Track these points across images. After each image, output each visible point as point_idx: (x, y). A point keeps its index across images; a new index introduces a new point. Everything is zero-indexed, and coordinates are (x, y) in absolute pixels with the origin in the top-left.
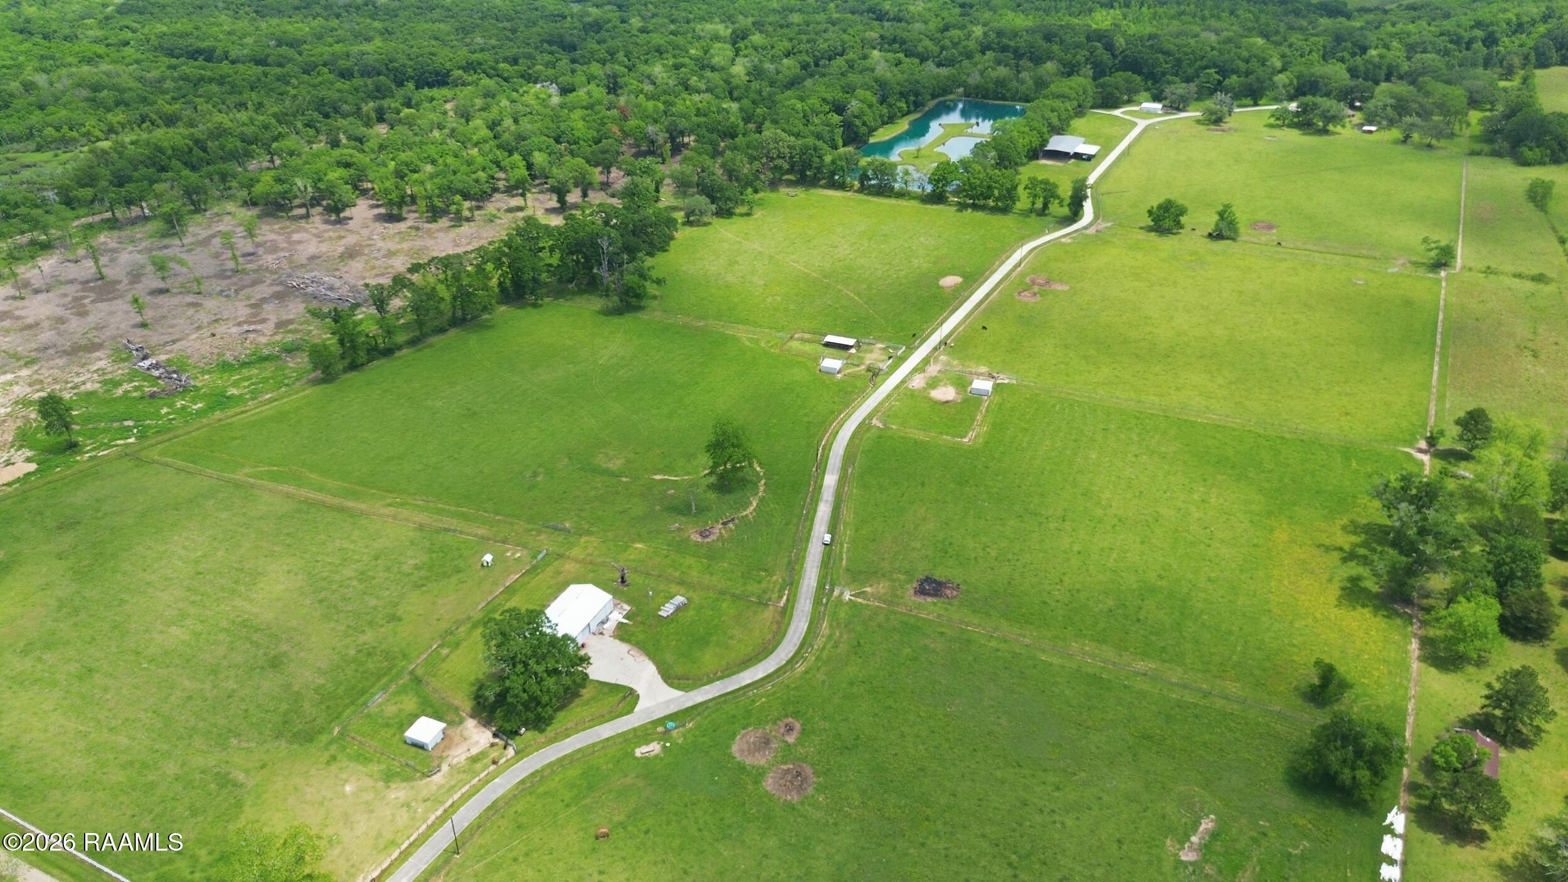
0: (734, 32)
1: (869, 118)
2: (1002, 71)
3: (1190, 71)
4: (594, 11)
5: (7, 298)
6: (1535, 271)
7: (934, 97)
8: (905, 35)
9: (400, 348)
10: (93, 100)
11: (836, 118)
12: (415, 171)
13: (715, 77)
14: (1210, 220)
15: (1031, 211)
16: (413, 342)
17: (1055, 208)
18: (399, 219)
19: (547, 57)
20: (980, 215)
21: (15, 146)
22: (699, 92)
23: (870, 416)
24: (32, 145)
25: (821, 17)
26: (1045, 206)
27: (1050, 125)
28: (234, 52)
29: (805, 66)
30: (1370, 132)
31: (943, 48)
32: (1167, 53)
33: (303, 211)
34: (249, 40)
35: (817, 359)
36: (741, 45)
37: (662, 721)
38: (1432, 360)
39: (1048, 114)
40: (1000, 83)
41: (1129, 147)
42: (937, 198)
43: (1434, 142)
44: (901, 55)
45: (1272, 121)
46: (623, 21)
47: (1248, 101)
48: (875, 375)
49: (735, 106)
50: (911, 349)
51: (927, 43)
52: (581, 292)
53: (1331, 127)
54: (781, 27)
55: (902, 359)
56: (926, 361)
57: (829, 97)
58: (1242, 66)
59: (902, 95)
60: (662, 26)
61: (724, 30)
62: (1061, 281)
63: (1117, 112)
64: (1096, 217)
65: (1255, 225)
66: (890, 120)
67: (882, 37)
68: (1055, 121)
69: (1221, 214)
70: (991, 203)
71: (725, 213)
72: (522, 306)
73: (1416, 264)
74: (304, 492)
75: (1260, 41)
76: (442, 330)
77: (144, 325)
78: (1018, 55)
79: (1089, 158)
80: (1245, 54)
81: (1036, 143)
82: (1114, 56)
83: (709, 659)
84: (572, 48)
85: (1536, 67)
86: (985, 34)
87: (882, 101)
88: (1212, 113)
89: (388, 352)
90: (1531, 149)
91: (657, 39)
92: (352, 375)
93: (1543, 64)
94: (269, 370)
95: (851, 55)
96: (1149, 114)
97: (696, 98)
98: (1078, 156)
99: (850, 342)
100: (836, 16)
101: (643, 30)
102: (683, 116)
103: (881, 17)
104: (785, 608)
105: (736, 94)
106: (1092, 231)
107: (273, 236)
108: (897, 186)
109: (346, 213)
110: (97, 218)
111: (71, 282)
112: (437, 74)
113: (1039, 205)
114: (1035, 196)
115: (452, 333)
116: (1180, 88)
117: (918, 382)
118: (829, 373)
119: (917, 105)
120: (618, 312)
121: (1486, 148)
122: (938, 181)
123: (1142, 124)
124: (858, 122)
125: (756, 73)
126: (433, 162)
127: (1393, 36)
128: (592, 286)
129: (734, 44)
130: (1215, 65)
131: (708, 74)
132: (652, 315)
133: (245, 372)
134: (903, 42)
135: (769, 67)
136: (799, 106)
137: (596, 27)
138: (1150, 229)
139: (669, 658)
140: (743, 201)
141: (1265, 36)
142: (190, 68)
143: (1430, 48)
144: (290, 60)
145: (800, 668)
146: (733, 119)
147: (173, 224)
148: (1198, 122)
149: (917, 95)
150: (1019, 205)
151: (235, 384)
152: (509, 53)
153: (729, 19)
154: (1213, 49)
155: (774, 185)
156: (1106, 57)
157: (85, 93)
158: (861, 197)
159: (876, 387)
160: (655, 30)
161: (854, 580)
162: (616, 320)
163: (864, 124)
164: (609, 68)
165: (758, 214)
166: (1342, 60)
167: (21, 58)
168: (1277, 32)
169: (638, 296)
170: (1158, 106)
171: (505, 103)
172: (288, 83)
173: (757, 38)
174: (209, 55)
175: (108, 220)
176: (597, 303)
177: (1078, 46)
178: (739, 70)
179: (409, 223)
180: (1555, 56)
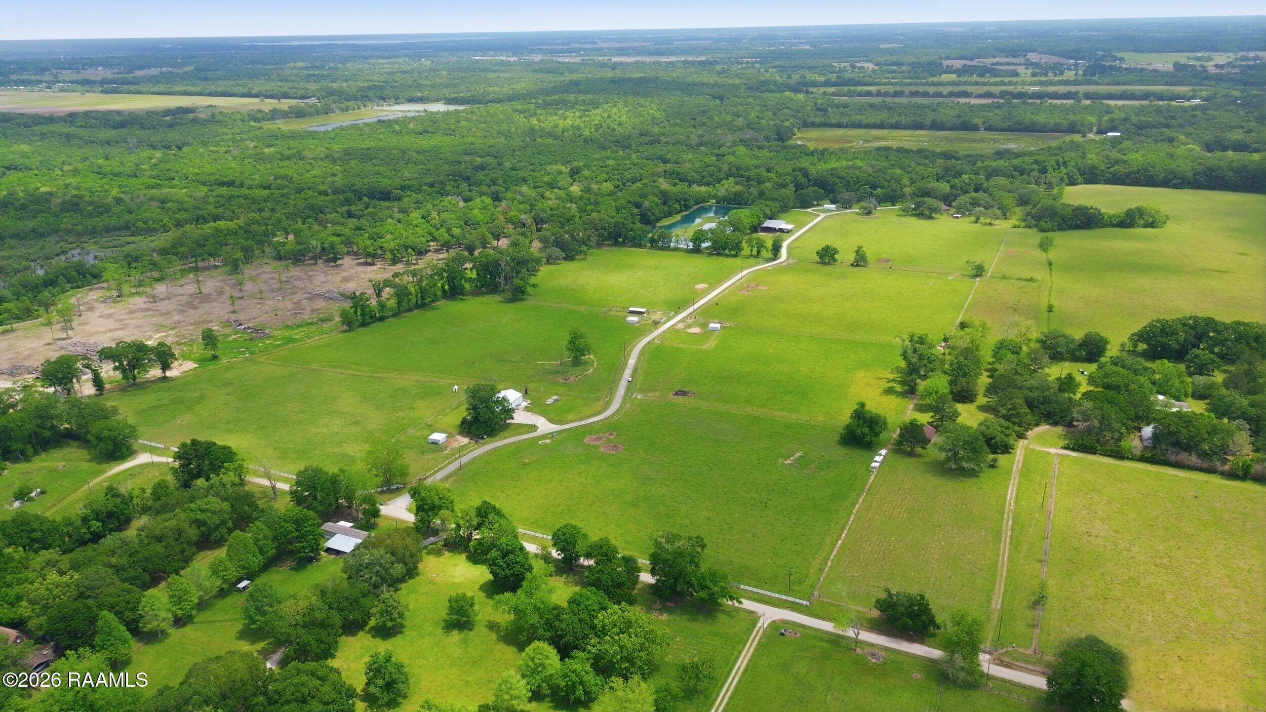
0: (571, 169)
1: (656, 211)
2: (739, 188)
3: (855, 188)
4: (479, 159)
5: (145, 302)
6: (1029, 277)
7: (697, 203)
8: (679, 170)
9: (387, 317)
10: (162, 208)
11: (636, 211)
12: (381, 238)
13: (561, 193)
14: (852, 257)
15: (751, 256)
16: (395, 315)
17: (764, 253)
18: (373, 264)
19: (453, 183)
20: (721, 259)
21: (118, 233)
22: (551, 199)
23: (654, 339)
24: (129, 233)
25: (628, 162)
26: (759, 252)
27: (764, 214)
28: (248, 182)
29: (617, 187)
30: (958, 218)
31: (703, 177)
32: (842, 178)
33: (313, 262)
34: (257, 176)
35: (625, 318)
36: (577, 177)
37: (552, 433)
38: (960, 313)
39: (764, 208)
40: (738, 194)
41: (812, 227)
42: (697, 250)
43: (993, 222)
44: (677, 181)
45: (900, 212)
46: (499, 165)
47: (890, 204)
48: (656, 324)
49: (574, 206)
50: (677, 314)
51: (693, 174)
52: (487, 293)
53: (933, 215)
54: (602, 167)
55: (672, 318)
56: (686, 317)
57: (631, 199)
58: (886, 184)
59: (677, 201)
60: (524, 167)
61: (565, 169)
62: (764, 285)
63: (809, 210)
64: (788, 259)
65: (879, 261)
66: (670, 214)
67: (665, 171)
68: (768, 212)
69: (857, 252)
70: (727, 252)
71: (569, 258)
72: (454, 300)
73: (965, 275)
74: (350, 372)
75: (899, 171)
76: (410, 310)
77: (234, 312)
78: (749, 179)
79: (788, 231)
80: (888, 178)
81: (756, 222)
82: (809, 181)
83: (571, 416)
84: (467, 179)
85: (1068, 185)
86: (730, 169)
87: (665, 203)
88: (865, 208)
89: (382, 319)
90: (1046, 222)
91: (522, 174)
92: (363, 329)
93: (1072, 183)
94: (313, 328)
95: (646, 181)
96: (828, 211)
97: (550, 203)
98: (781, 230)
99: (643, 310)
100: (636, 161)
101: (513, 169)
102: (543, 211)
103: (665, 161)
104: (608, 402)
105: (574, 200)
106: (785, 264)
107: (297, 273)
108: (672, 245)
109: (339, 262)
110: (187, 267)
111: (182, 295)
112: (381, 193)
113: (755, 252)
114: (752, 246)
115: (416, 311)
116: (847, 195)
117: (680, 326)
118: (632, 324)
119: (687, 207)
120: (511, 301)
121: (1023, 224)
122: (696, 240)
123: (822, 216)
124: (649, 213)
125: (587, 190)
126: (392, 233)
127: (980, 168)
128: (494, 289)
129: (571, 177)
130: (869, 184)
131: (556, 190)
132: (530, 303)
133: (300, 329)
134: (678, 174)
135: (594, 187)
136: (613, 204)
137: (482, 168)
138: (819, 263)
139: (552, 416)
140: (581, 252)
141: (903, 169)
142: (223, 191)
143: (1000, 173)
144: (286, 186)
145: (615, 418)
146: (572, 212)
147: (235, 267)
148: (857, 214)
149: (686, 200)
150: (743, 253)
151: (296, 334)
152: (428, 181)
153: (566, 162)
154: (869, 175)
155: (599, 245)
156: (803, 180)
157: (157, 204)
158: (651, 251)
159: (657, 328)
160: (520, 169)
161: (643, 392)
162: (510, 305)
163: (653, 214)
164: (493, 188)
165: (589, 258)
166: (948, 182)
167: (107, 187)
168: (910, 166)
169: (523, 292)
170: (834, 206)
171: (429, 206)
172: (289, 198)
173: (586, 173)
174: (230, 184)
175: (193, 268)
176: (497, 298)
177: (788, 174)
178: (575, 189)
179: (379, 266)
180: (1080, 179)
